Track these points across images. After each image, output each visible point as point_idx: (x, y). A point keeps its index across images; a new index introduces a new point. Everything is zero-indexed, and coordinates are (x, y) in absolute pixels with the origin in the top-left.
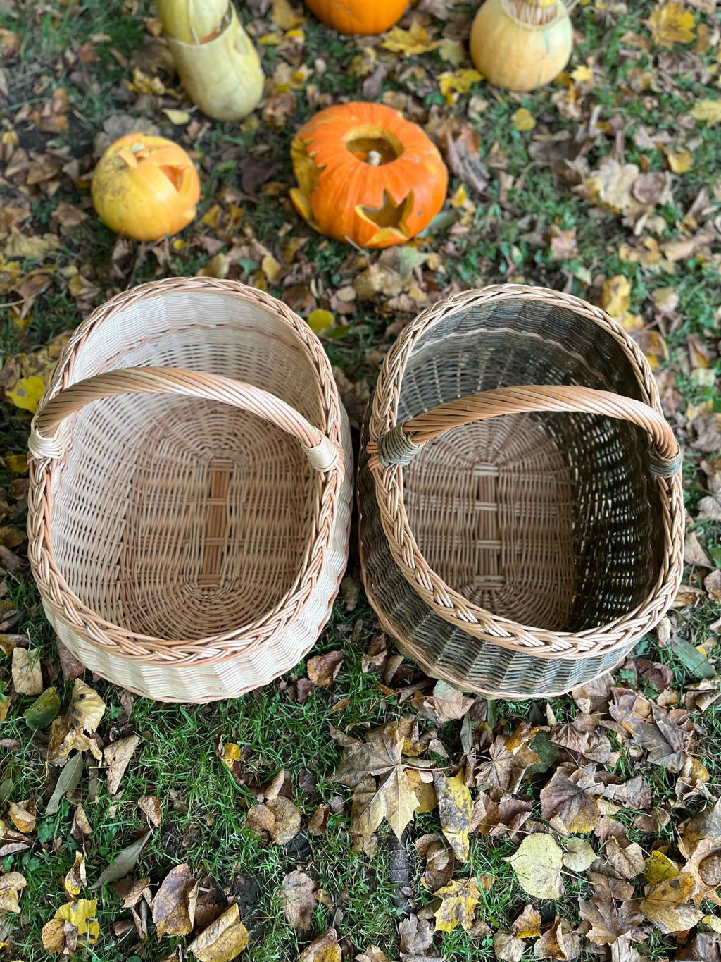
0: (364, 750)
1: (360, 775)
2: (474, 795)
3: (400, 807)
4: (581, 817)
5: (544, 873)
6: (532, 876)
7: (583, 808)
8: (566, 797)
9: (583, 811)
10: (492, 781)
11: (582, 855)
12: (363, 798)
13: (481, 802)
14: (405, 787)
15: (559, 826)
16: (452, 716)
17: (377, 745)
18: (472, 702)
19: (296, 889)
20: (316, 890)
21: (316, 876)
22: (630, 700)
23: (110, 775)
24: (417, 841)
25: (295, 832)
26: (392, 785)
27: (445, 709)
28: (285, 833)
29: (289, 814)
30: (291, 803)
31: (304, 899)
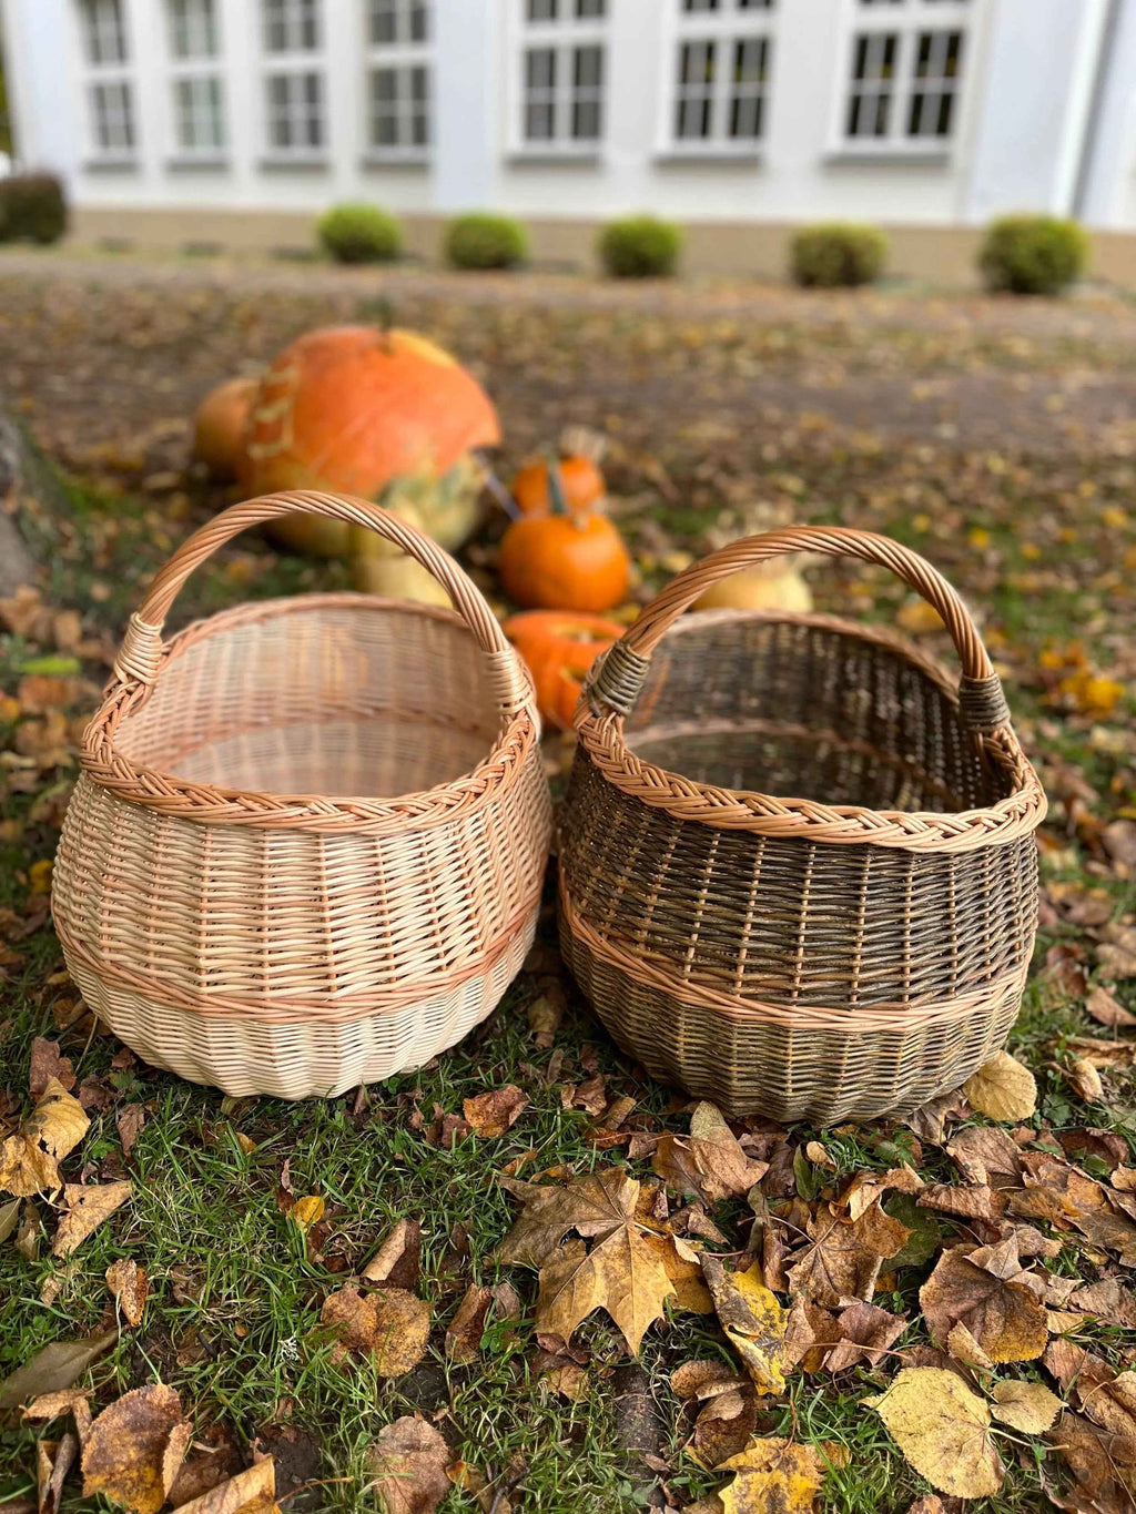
0: (563, 1196)
1: (553, 1234)
2: (786, 1301)
3: (636, 1287)
4: (1011, 1336)
5: (951, 1434)
6: (929, 1437)
7: (1009, 1318)
8: (973, 1303)
9: (1013, 1323)
10: (819, 1283)
11: (1028, 1404)
12: (560, 1271)
13: (800, 1314)
14: (644, 1256)
15: (968, 1345)
16: (730, 1179)
17: (589, 1190)
18: (766, 1167)
19: (407, 1455)
20: (453, 1463)
21: (453, 1435)
22: (1058, 1172)
23: (65, 1224)
24: (674, 1377)
25: (416, 1356)
26: (617, 1248)
27: (715, 1162)
28: (394, 1356)
29: (407, 1318)
30: (414, 1298)
31: (425, 1477)
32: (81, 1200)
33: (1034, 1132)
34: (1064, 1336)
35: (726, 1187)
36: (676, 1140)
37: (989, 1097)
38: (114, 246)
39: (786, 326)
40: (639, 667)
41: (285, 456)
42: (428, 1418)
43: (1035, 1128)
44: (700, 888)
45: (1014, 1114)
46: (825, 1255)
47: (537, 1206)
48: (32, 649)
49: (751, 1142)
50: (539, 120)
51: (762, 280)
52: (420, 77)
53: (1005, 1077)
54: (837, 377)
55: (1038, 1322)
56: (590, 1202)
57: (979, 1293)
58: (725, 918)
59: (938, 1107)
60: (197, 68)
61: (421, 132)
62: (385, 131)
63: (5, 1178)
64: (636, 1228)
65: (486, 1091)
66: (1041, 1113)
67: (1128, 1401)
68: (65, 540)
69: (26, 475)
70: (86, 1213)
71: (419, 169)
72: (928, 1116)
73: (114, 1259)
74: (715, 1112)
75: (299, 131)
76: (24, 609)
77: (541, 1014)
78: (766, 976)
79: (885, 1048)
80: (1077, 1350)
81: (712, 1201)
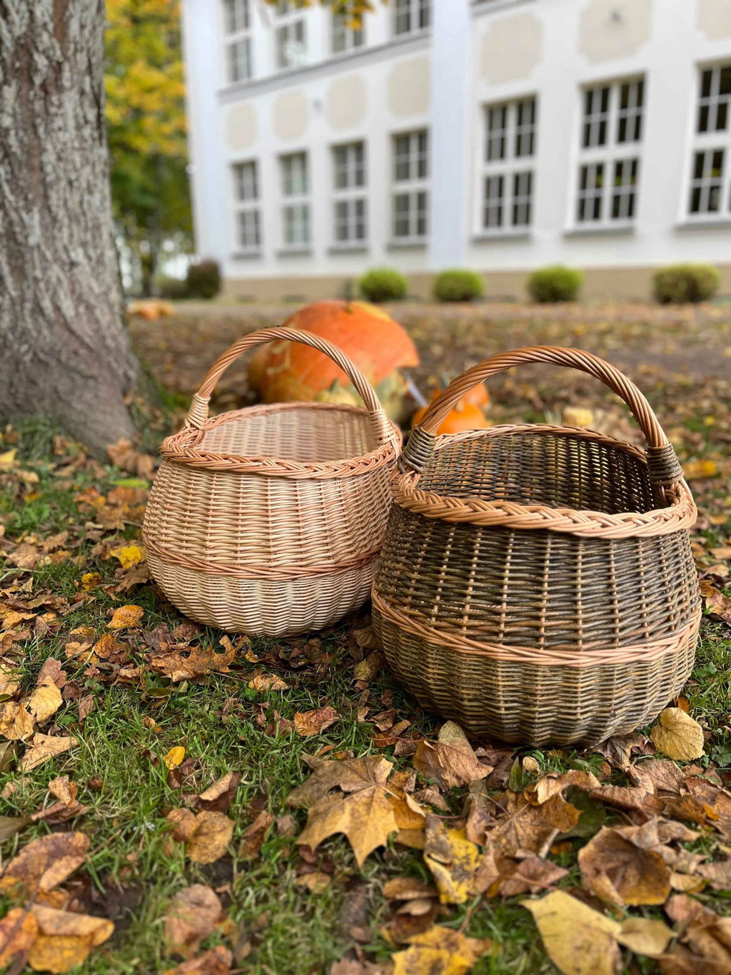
0: (338, 767)
1: (325, 787)
2: (482, 850)
3: (370, 824)
4: (643, 888)
7: (644, 875)
8: (618, 864)
9: (646, 880)
10: (509, 842)
11: (647, 935)
12: (321, 809)
13: (490, 859)
14: (382, 806)
15: (607, 889)
16: (461, 772)
17: (357, 764)
18: (491, 769)
19: (192, 909)
20: (221, 919)
21: (226, 901)
22: (710, 792)
23: (28, 754)
24: (387, 885)
25: (220, 853)
26: (364, 800)
27: (453, 761)
28: (205, 851)
29: (219, 829)
30: (227, 818)
31: (200, 923)
32: (42, 742)
33: (702, 770)
34: (685, 893)
35: (458, 778)
36: (426, 742)
37: (668, 742)
38: (245, 299)
39: (645, 324)
40: (428, 440)
41: (286, 372)
42: (214, 889)
43: (703, 767)
44: (441, 565)
45: (686, 754)
46: (517, 825)
47: (320, 772)
48: (124, 474)
49: (484, 754)
50: (493, 216)
51: (635, 301)
52: (422, 198)
53: (680, 727)
54: (672, 348)
55: (664, 879)
56: (355, 771)
57: (624, 857)
58: (456, 584)
59: (626, 742)
60: (296, 200)
61: (422, 228)
62: (401, 228)
63: (3, 726)
64: (382, 791)
65: (313, 709)
66: (710, 758)
67: (725, 939)
68: (155, 418)
69: (139, 385)
70: (43, 750)
71: (421, 248)
72: (618, 748)
73: (53, 777)
74: (458, 729)
75: (352, 231)
76: (122, 451)
77: (362, 670)
78: (482, 623)
79: (566, 679)
80: (694, 904)
81: (448, 786)
